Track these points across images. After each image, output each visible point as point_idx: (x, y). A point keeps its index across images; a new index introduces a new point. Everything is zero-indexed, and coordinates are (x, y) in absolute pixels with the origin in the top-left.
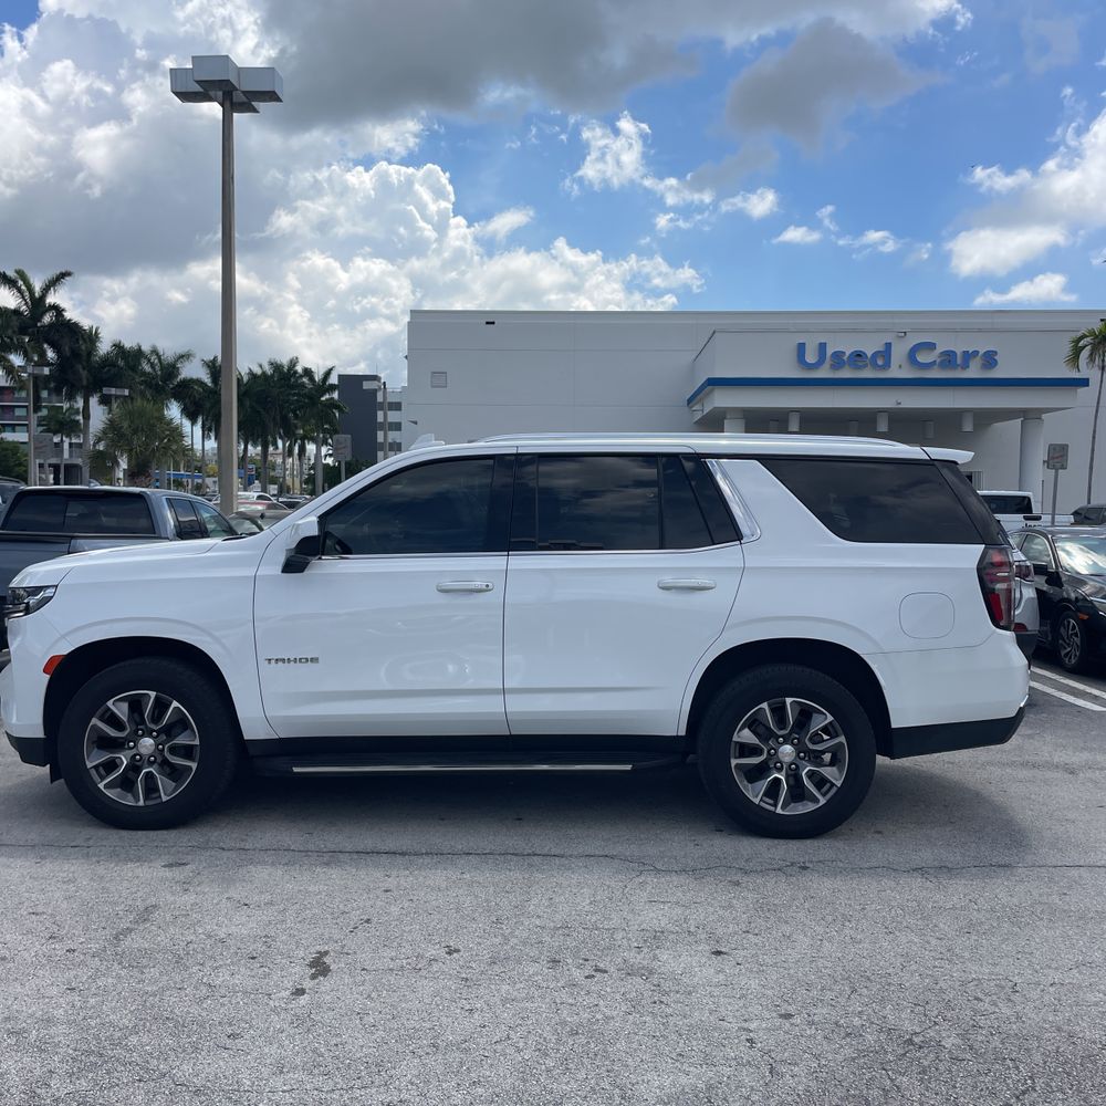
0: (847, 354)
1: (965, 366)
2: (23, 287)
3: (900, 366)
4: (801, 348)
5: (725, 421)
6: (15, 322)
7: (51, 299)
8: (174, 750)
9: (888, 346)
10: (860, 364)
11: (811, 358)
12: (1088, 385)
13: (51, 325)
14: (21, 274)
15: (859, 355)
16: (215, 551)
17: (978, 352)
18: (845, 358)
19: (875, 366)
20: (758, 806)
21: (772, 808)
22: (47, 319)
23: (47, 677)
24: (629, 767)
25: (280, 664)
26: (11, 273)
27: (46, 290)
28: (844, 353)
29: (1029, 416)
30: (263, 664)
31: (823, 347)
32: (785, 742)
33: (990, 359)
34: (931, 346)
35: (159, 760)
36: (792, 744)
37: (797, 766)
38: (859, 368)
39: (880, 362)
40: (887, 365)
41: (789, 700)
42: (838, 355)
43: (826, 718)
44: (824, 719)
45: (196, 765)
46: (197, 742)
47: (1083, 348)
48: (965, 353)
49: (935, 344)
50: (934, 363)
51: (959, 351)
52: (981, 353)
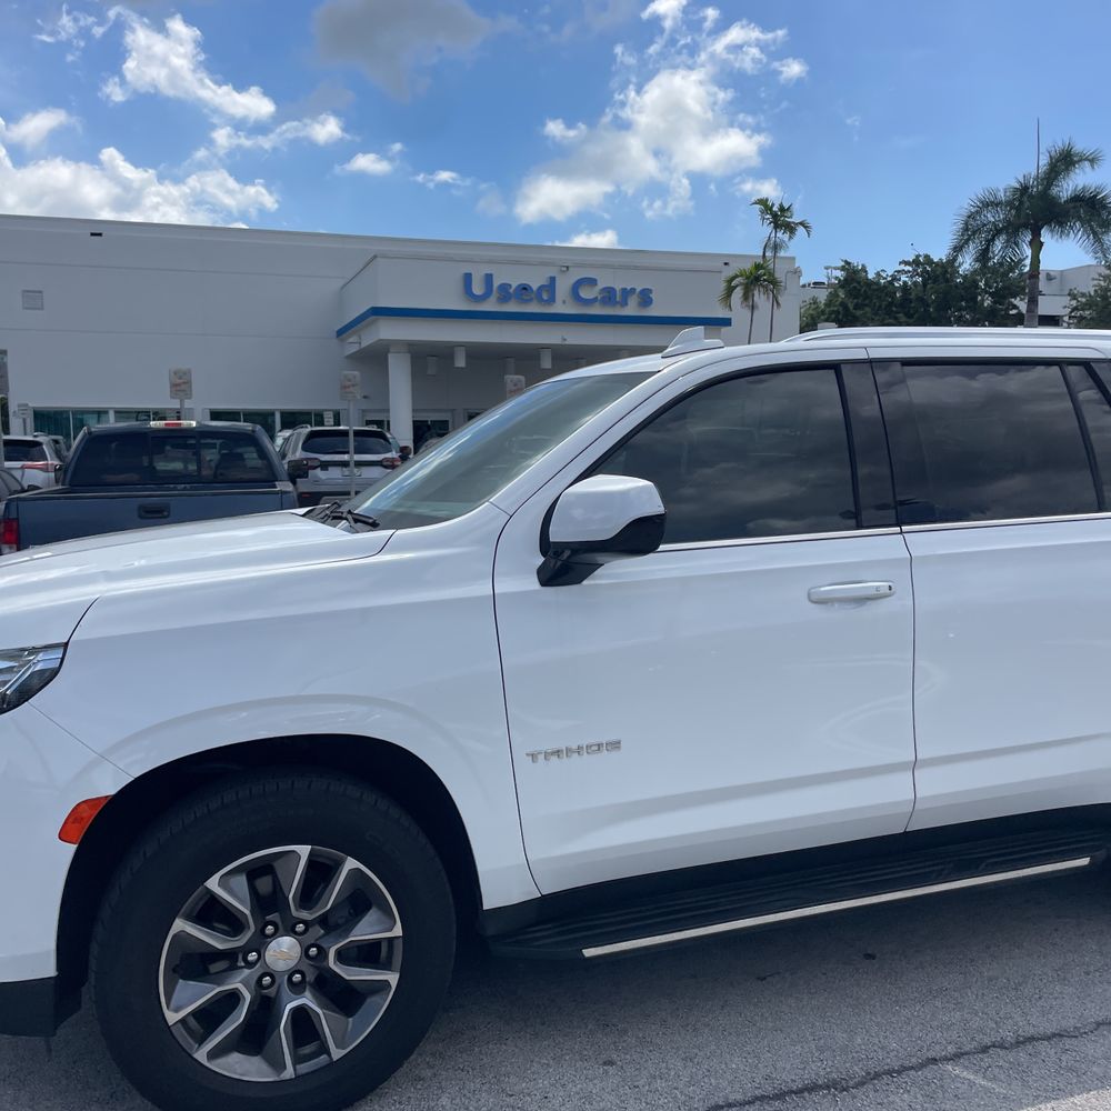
0: (514, 286)
1: (624, 303)
3: (564, 302)
4: (468, 278)
5: (390, 355)
8: (349, 956)
9: (553, 279)
10: (525, 297)
11: (478, 289)
12: (731, 324)
15: (525, 288)
16: (392, 551)
17: (635, 289)
18: (511, 291)
19: (541, 300)
23: (70, 849)
24: (1085, 861)
25: (554, 759)
28: (510, 285)
30: (523, 762)
31: (489, 278)
33: (646, 298)
34: (592, 282)
35: (310, 977)
38: (524, 302)
39: (545, 297)
40: (552, 300)
42: (504, 287)
45: (397, 976)
46: (398, 931)
47: (735, 287)
48: (624, 290)
49: (595, 280)
50: (595, 299)
51: (618, 288)
52: (638, 290)
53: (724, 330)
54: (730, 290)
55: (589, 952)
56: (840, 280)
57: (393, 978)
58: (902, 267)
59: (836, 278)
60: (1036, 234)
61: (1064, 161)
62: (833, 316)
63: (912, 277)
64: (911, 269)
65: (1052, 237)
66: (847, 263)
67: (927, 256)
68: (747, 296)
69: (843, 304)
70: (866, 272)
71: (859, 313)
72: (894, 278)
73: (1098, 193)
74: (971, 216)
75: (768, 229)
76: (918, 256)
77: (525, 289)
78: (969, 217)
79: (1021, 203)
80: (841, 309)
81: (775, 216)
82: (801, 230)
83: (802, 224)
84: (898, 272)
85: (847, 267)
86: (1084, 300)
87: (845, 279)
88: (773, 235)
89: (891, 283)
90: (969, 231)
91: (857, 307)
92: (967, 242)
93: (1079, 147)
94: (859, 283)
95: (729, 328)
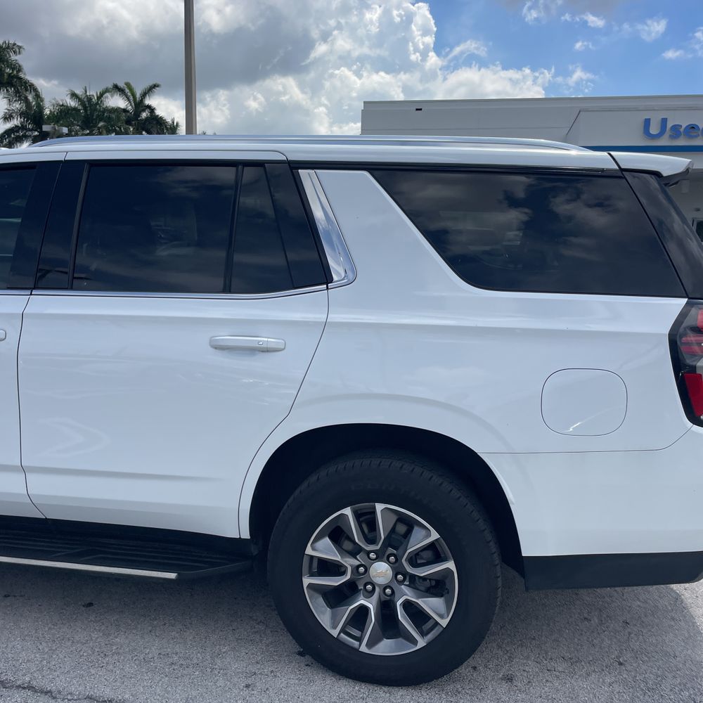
0: (684, 126)
2: (129, 94)
4: (647, 123)
6: (123, 117)
7: (148, 102)
11: (654, 130)
13: (147, 119)
14: (128, 85)
18: (682, 130)
20: (337, 640)
21: (356, 644)
22: (144, 115)
24: (173, 576)
26: (121, 85)
27: (144, 95)
28: (681, 126)
31: (664, 121)
32: (378, 558)
36: (388, 561)
37: (393, 592)
38: (691, 137)
41: (379, 507)
42: (676, 128)
43: (429, 535)
44: (426, 535)
77: (693, 127)
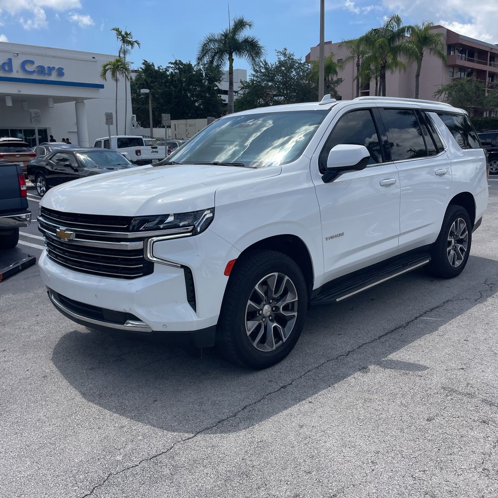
1: (50, 74)
3: (17, 72)
8: (286, 308)
9: (10, 60)
12: (104, 88)
19: (4, 70)
20: (452, 266)
23: (227, 278)
24: (428, 261)
25: (331, 239)
29: (79, 101)
33: (60, 72)
34: (32, 62)
39: (7, 68)
40: (11, 70)
41: (459, 219)
43: (465, 224)
45: (297, 313)
46: (297, 299)
47: (108, 70)
48: (49, 67)
49: (33, 62)
50: (34, 72)
51: (46, 66)
52: (56, 68)
53: (101, 90)
54: (105, 71)
55: (338, 300)
56: (143, 69)
57: (296, 314)
58: (170, 65)
59: (141, 68)
60: (231, 56)
61: (240, 25)
62: (141, 86)
63: (174, 70)
64: (174, 66)
65: (237, 56)
66: (146, 62)
67: (180, 61)
68: (114, 74)
69: (145, 80)
70: (154, 66)
71: (152, 85)
72: (167, 70)
73: (254, 40)
74: (205, 45)
75: (120, 43)
76: (176, 61)
78: (204, 45)
79: (225, 41)
80: (145, 83)
81: (123, 37)
82: (136, 44)
83: (136, 42)
84: (168, 67)
85: (145, 63)
86: (245, 84)
87: (146, 69)
88: (123, 46)
89: (165, 72)
90: (205, 51)
91: (152, 82)
92: (203, 56)
93: (246, 19)
94: (152, 71)
95: (103, 89)
